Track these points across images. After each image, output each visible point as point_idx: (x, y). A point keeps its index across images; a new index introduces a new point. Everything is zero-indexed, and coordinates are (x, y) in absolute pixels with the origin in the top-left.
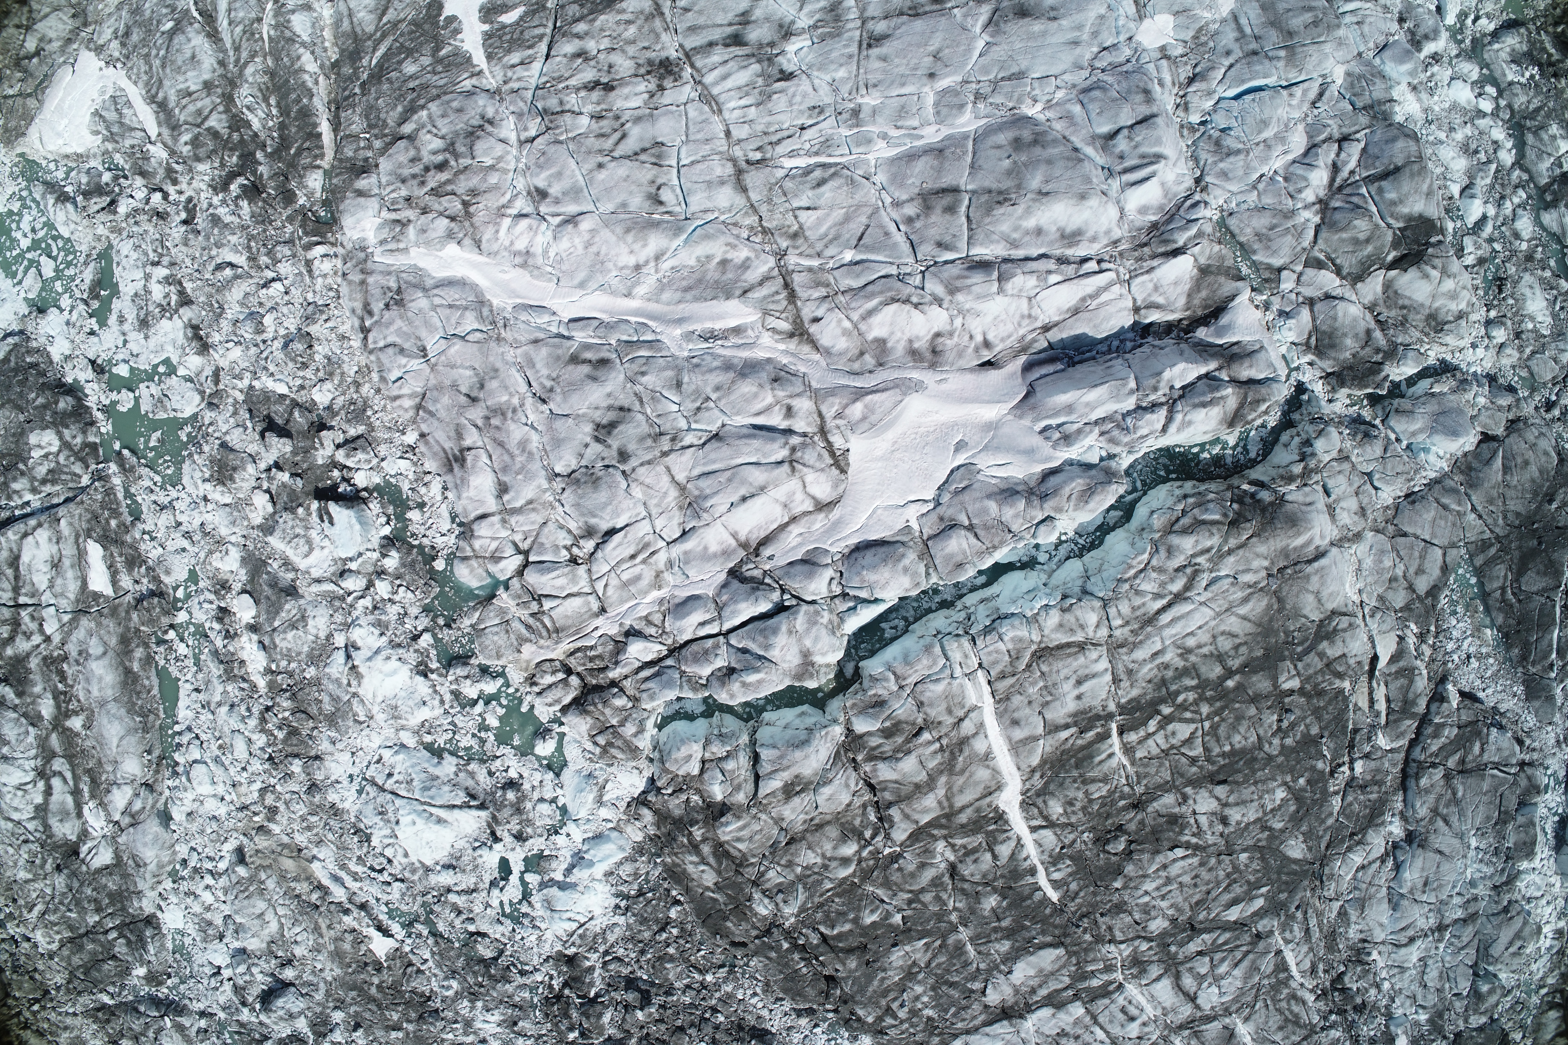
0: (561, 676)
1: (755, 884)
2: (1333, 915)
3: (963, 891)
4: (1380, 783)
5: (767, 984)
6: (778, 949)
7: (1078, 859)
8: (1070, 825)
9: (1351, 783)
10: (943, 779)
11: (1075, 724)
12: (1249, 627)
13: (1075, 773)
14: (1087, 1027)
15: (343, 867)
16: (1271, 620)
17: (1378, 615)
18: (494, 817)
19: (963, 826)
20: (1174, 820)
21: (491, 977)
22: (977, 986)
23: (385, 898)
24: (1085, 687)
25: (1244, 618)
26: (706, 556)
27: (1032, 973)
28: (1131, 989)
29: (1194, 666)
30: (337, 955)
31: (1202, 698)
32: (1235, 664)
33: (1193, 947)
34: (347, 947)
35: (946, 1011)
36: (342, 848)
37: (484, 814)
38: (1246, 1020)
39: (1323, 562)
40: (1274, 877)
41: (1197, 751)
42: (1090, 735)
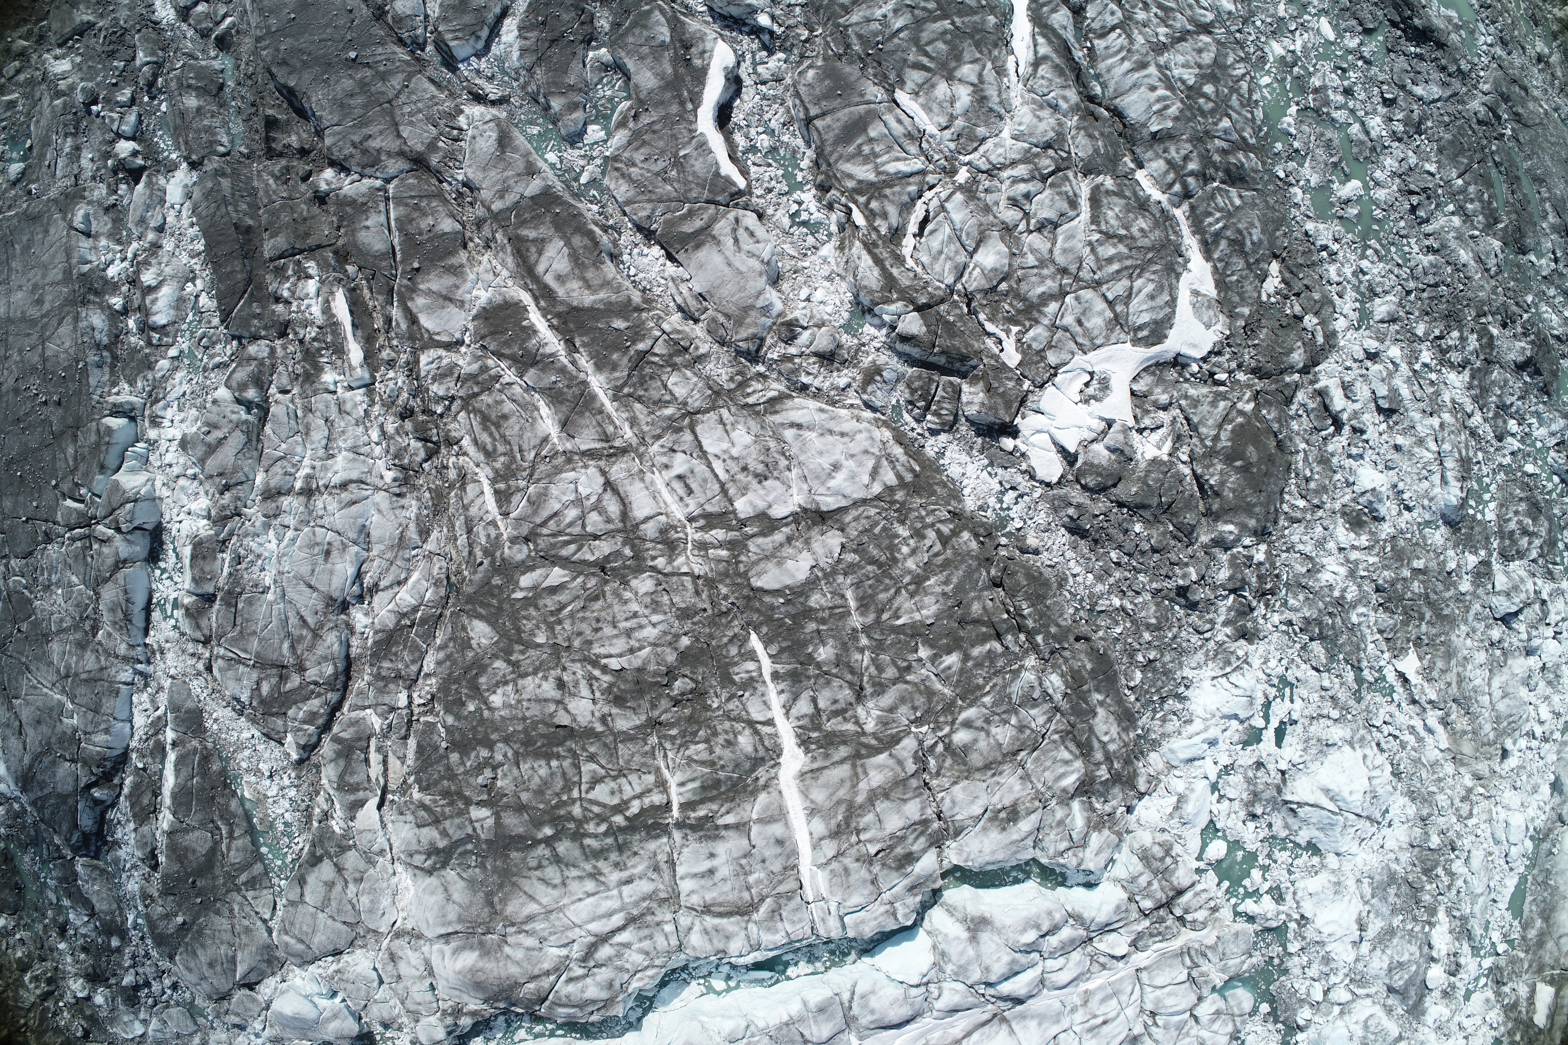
0: (1189, 917)
1: (1057, 709)
2: (435, 535)
3: (852, 672)
4: (378, 677)
5: (1061, 586)
6: (1048, 636)
7: (726, 679)
8: (730, 719)
9: (412, 683)
10: (860, 799)
11: (717, 827)
12: (526, 885)
13: (722, 774)
14: (733, 479)
15: (1420, 740)
16: (501, 886)
17: (376, 848)
18: (1279, 791)
19: (845, 743)
20: (619, 701)
21: (1319, 623)
22: (850, 557)
23: (1392, 708)
24: (706, 865)
25: (532, 898)
26: (1042, 1018)
27: (790, 564)
28: (679, 513)
29: (587, 859)
30: (1449, 655)
31: (580, 823)
32: (542, 850)
33: (604, 548)
34: (1440, 664)
35: (884, 529)
36: (1417, 762)
37: (1288, 797)
38: (546, 440)
39: (443, 931)
40: (506, 606)
41: (588, 768)
42: (701, 812)
